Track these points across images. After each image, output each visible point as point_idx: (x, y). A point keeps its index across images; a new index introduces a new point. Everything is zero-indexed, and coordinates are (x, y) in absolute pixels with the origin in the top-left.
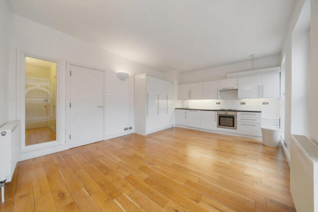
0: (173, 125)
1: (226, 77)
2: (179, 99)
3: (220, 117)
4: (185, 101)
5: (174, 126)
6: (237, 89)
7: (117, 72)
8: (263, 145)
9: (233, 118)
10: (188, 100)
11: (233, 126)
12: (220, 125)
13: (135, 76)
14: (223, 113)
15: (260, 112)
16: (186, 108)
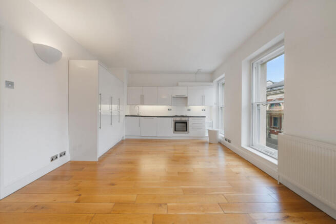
0: (123, 137)
1: (177, 85)
2: (128, 104)
3: (176, 123)
4: (137, 106)
5: (125, 138)
6: (186, 97)
7: (33, 42)
8: (210, 143)
9: (186, 123)
10: (139, 106)
11: (187, 131)
12: (175, 131)
13: (70, 61)
14: (178, 119)
15: (205, 117)
16: (136, 115)
